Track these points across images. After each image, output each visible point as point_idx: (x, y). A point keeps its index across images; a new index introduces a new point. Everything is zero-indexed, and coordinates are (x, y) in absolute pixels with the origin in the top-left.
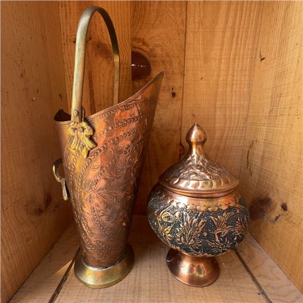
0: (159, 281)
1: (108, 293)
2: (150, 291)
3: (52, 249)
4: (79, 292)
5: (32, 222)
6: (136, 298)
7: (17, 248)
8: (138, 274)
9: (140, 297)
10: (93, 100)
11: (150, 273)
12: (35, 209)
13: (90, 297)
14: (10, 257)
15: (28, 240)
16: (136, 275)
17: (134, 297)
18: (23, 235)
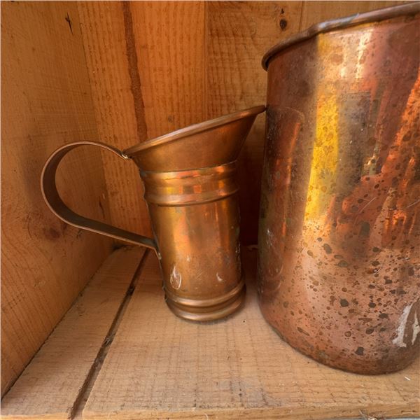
0: (268, 341)
1: (185, 362)
2: (255, 356)
3: (81, 295)
4: (137, 362)
5: (41, 250)
6: (235, 368)
7: (19, 293)
8: (230, 330)
9: (241, 366)
10: (132, 35)
11: (250, 329)
12: (44, 230)
13: (157, 368)
14: (8, 308)
15: (37, 281)
16: (227, 333)
17: (231, 367)
18: (28, 271)
